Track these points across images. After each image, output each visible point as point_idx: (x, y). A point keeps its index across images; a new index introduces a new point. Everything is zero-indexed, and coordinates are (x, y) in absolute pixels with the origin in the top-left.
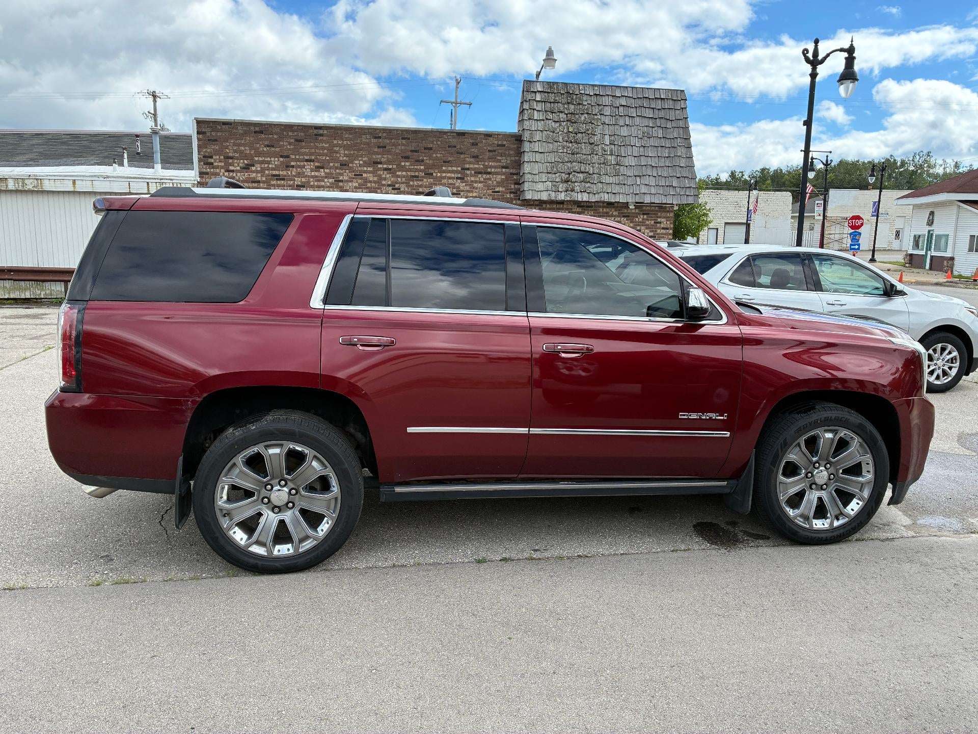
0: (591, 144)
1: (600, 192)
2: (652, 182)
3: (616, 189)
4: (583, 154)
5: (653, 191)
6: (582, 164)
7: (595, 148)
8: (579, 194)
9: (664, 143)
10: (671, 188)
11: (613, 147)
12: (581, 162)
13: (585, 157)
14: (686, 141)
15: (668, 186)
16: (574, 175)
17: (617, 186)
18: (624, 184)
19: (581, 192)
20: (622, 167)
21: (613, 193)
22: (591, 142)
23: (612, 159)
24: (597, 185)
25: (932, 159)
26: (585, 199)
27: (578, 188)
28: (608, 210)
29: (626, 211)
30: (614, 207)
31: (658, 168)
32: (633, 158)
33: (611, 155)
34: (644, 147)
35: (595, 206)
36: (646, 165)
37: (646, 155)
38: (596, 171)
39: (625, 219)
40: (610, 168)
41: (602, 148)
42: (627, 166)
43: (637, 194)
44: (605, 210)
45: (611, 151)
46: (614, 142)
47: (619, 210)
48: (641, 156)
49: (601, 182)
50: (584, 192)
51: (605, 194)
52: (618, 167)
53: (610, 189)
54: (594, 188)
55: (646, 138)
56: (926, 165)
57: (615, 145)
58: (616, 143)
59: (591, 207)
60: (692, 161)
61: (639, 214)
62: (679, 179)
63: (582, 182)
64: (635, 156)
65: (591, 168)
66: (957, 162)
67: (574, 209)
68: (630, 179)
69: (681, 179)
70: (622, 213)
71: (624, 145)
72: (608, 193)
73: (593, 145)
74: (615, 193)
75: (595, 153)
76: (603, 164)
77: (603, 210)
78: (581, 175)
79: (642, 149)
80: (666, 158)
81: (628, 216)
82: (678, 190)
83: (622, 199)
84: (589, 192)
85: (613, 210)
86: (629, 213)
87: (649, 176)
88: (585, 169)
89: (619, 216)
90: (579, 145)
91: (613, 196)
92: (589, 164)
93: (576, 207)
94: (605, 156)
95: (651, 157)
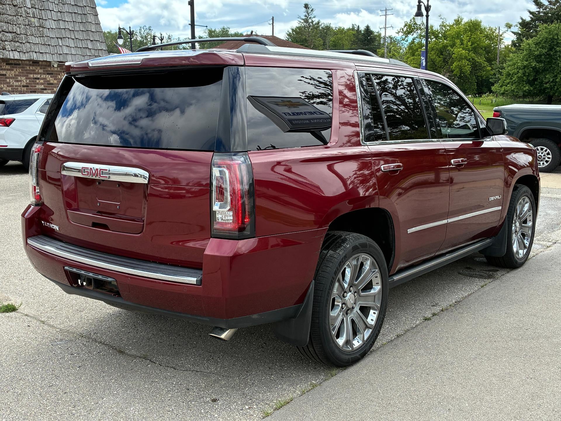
0: (14, 6)
1: (30, 52)
2: (72, 44)
3: (43, 49)
4: (8, 15)
5: (73, 52)
6: (9, 25)
7: (18, 10)
8: (11, 52)
9: (76, 10)
10: (87, 50)
11: (34, 10)
12: (8, 23)
13: (11, 17)
14: (93, 10)
15: (84, 48)
16: (3, 35)
17: (43, 46)
18: (49, 45)
19: (12, 50)
20: (45, 29)
21: (41, 53)
22: (14, 4)
23: (35, 21)
24: (25, 44)
25: (152, 32)
26: (16, 57)
27: (8, 46)
28: (34, 68)
29: (49, 69)
30: (39, 66)
31: (74, 31)
32: (53, 21)
33: (34, 17)
34: (61, 12)
35: (23, 64)
36: (64, 29)
37: (63, 20)
38: (23, 32)
39: (50, 77)
40: (35, 30)
41: (25, 11)
42: (48, 29)
43: (61, 54)
44: (31, 68)
45: (33, 13)
46: (35, 6)
47: (44, 69)
48: (59, 20)
49: (28, 42)
50: (15, 50)
51: (34, 53)
52: (41, 29)
53: (38, 49)
54: (24, 48)
55: (61, 4)
56: (149, 37)
57: (36, 8)
58: (37, 7)
59: (19, 64)
60: (100, 27)
61: (61, 72)
62: (92, 42)
63: (12, 41)
64: (54, 20)
65: (18, 29)
66: (169, 36)
67: (4, 66)
68: (53, 40)
69: (94, 42)
70: (47, 71)
71: (44, 10)
72: (36, 52)
73: (17, 7)
74: (42, 53)
75: (19, 14)
76: (28, 25)
77: (29, 67)
78: (9, 35)
79: (59, 14)
80: (80, 24)
81: (52, 74)
82: (93, 51)
83: (48, 58)
84: (19, 51)
85: (39, 68)
86: (52, 71)
87: (68, 38)
88: (13, 29)
89: (44, 74)
90: (4, 6)
91: (41, 55)
92: (16, 25)
93: (5, 64)
94: (29, 18)
95: (67, 21)
